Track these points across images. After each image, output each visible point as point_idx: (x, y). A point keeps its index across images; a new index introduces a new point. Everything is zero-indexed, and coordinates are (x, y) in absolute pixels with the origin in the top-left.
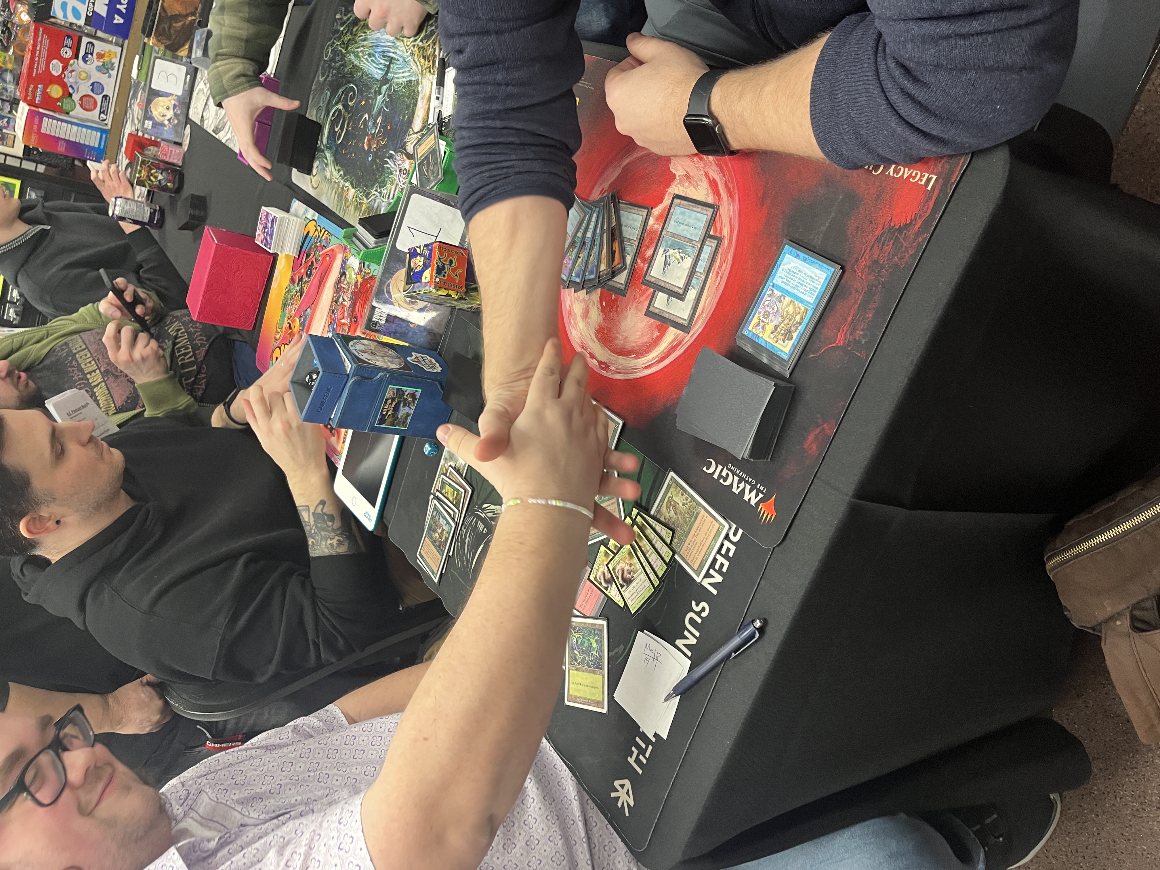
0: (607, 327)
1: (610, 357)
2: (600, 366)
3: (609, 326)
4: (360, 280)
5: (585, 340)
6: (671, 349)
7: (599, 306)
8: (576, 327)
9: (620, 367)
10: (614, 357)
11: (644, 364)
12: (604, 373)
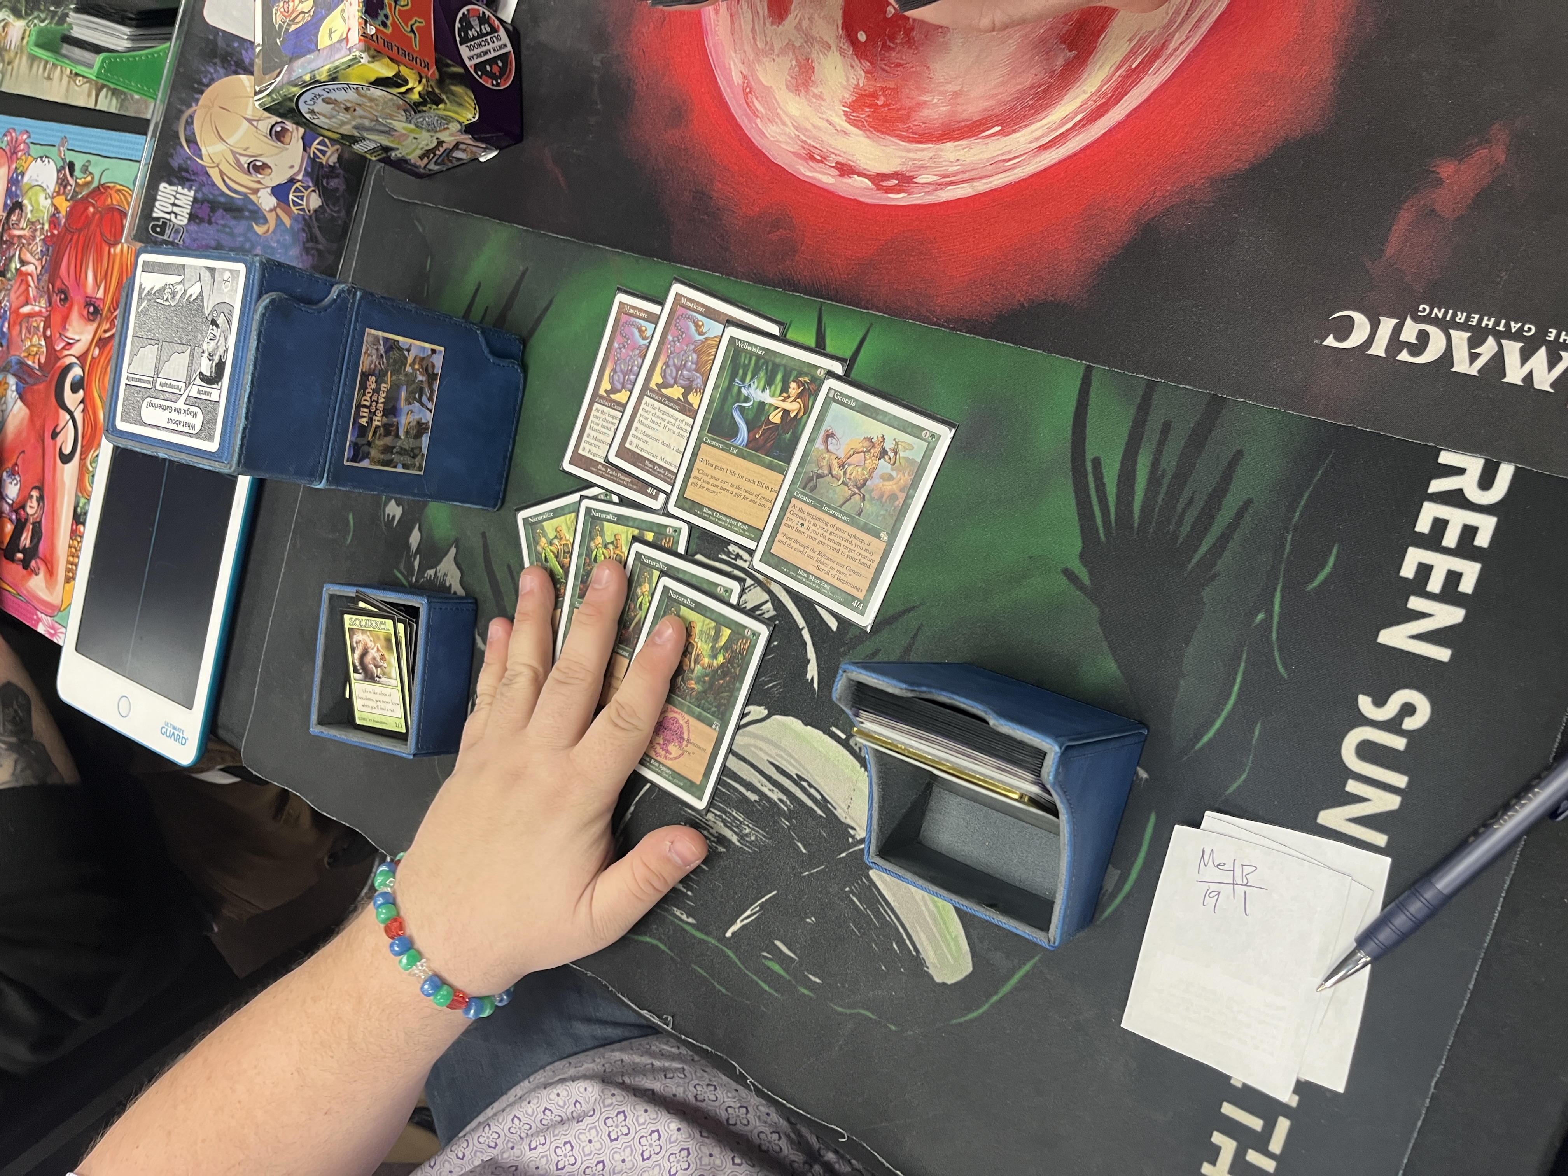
0: (882, 89)
1: (911, 155)
2: (879, 187)
3: (892, 85)
4: (64, 206)
5: (815, 138)
6: (1127, 77)
7: (846, 46)
8: (774, 117)
9: (952, 169)
10: (924, 152)
11: (1037, 139)
12: (899, 199)
